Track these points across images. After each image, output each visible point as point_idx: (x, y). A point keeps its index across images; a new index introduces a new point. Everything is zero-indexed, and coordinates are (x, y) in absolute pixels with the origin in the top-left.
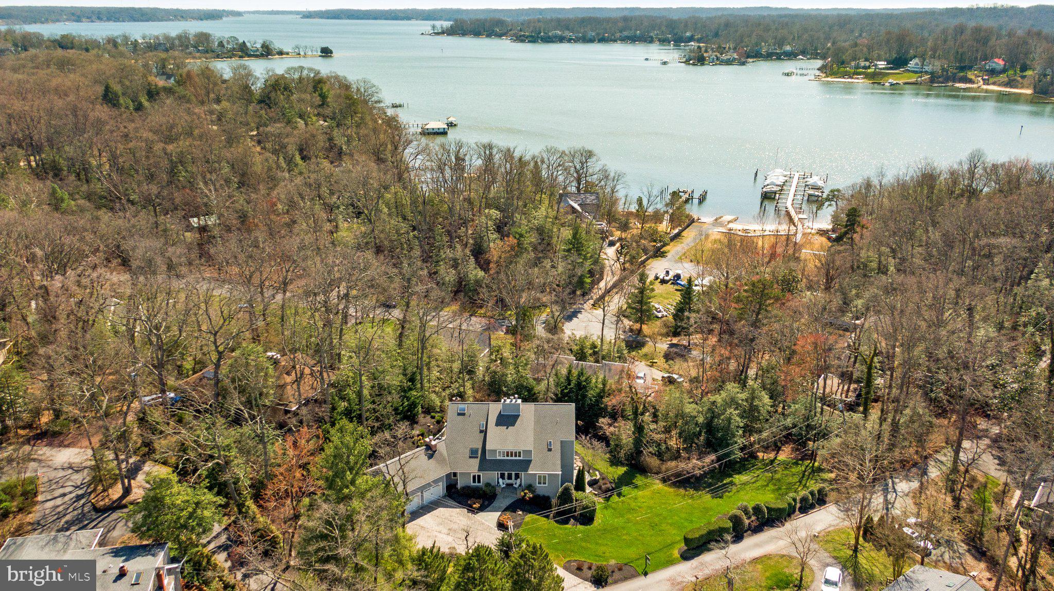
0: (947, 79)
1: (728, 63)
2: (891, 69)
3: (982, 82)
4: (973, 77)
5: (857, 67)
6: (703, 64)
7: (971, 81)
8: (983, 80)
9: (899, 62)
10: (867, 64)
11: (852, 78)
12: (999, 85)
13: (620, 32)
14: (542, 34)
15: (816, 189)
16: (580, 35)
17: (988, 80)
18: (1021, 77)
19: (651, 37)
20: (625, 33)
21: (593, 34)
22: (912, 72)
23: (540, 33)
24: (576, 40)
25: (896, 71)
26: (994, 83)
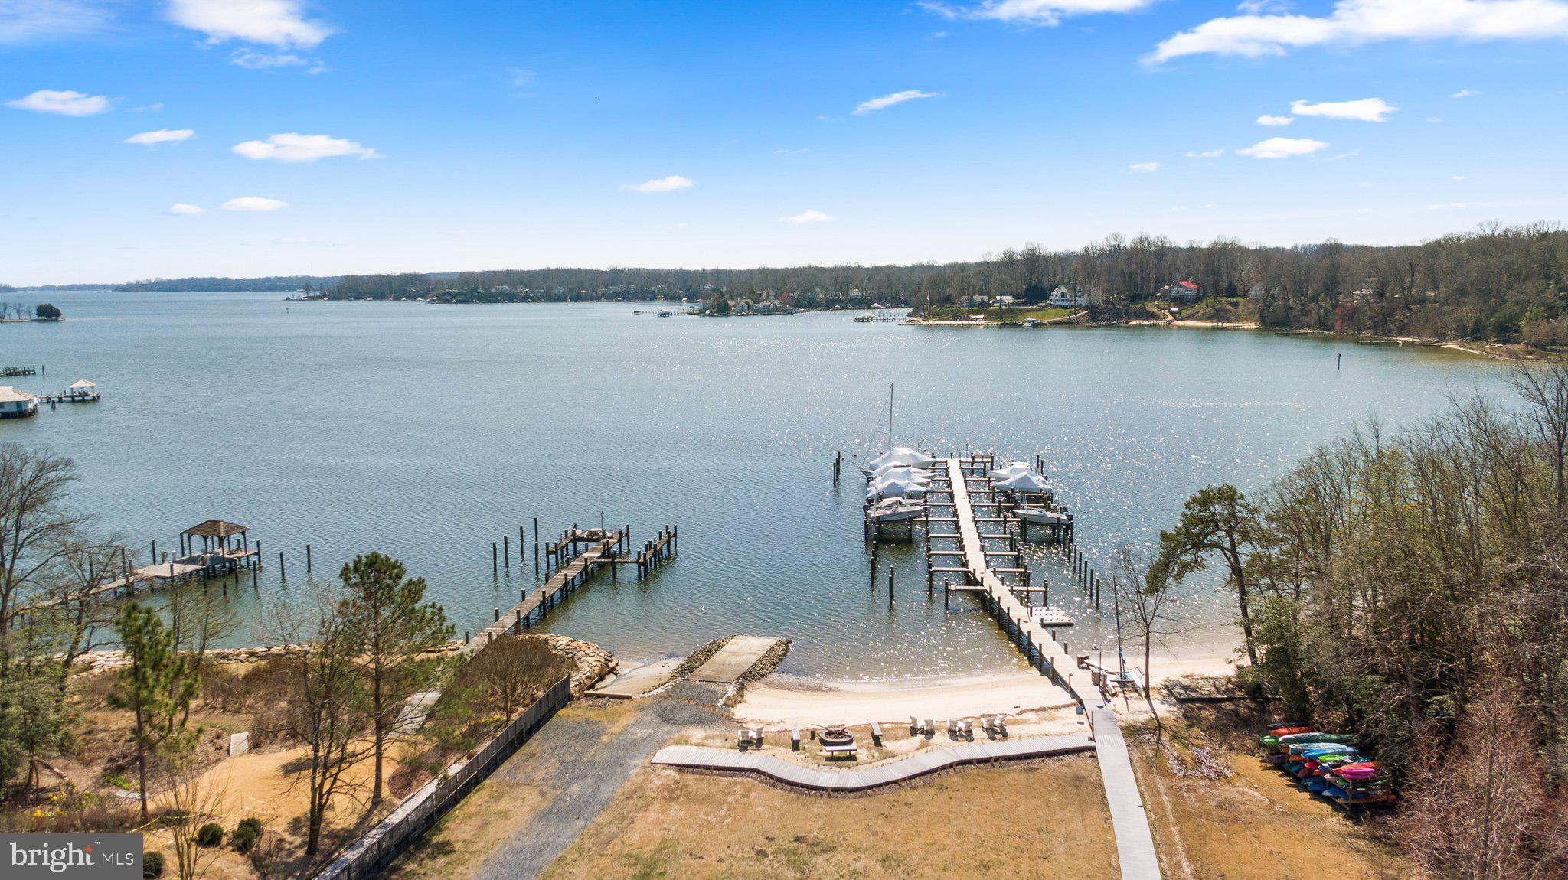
0: (1117, 315)
1: (767, 312)
2: (1024, 304)
3: (1170, 317)
4: (1155, 310)
5: (971, 304)
6: (727, 315)
7: (1153, 316)
8: (1172, 313)
9: (1033, 296)
10: (986, 299)
11: (969, 319)
12: (1199, 319)
13: (606, 286)
14: (480, 291)
15: (1037, 499)
16: (542, 291)
17: (1179, 312)
18: (1230, 304)
19: (653, 293)
20: (613, 289)
21: (562, 290)
22: (1061, 307)
23: (476, 289)
24: (536, 299)
25: (1034, 307)
26: (1190, 317)
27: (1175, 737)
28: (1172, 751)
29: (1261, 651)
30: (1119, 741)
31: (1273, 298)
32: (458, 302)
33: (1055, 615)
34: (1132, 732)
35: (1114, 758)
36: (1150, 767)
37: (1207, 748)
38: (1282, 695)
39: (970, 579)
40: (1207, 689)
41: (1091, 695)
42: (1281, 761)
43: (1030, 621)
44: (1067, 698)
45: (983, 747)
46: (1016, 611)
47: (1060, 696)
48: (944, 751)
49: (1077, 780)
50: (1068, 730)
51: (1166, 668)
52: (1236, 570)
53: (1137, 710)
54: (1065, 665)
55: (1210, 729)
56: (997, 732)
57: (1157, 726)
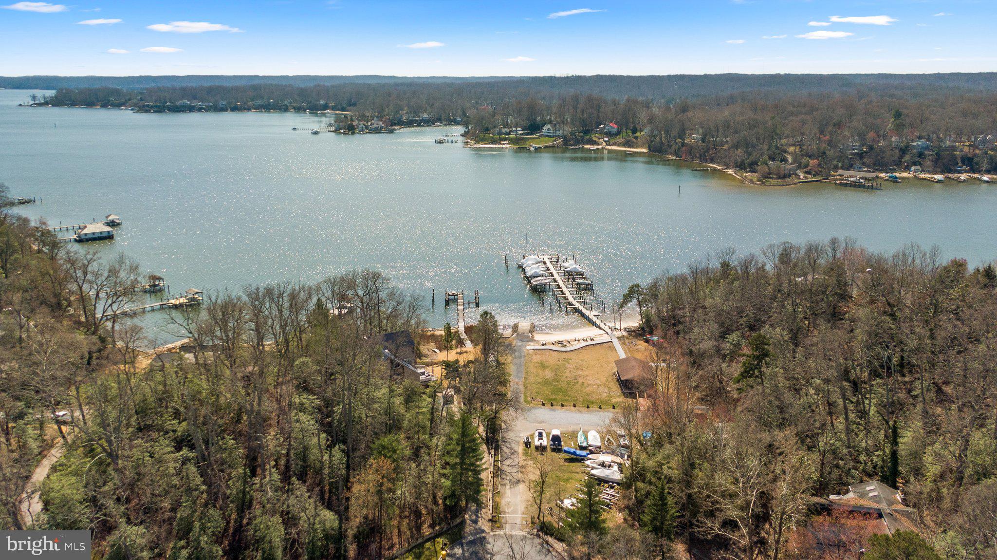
0: (577, 142)
1: (377, 131)
2: (528, 134)
3: (604, 144)
4: (597, 139)
5: (500, 133)
6: (353, 133)
7: (596, 143)
8: (605, 141)
9: (534, 128)
10: (508, 130)
11: (500, 144)
12: (619, 146)
13: (253, 100)
14: (168, 104)
15: (579, 275)
16: (211, 104)
17: (608, 141)
18: (634, 137)
19: (286, 106)
20: (259, 102)
21: (225, 103)
22: (548, 136)
23: (166, 103)
24: (208, 109)
25: (534, 136)
26: (614, 144)
27: (627, 338)
28: (627, 341)
29: (644, 320)
30: (617, 340)
31: (655, 136)
32: (155, 112)
33: (596, 313)
34: (619, 338)
35: (617, 344)
36: (623, 344)
37: (635, 341)
38: (648, 329)
39: (570, 304)
40: (633, 329)
41: (609, 331)
42: (647, 341)
43: (591, 314)
44: (604, 332)
45: (590, 342)
46: (587, 313)
47: (602, 332)
48: (584, 344)
49: (610, 347)
50: (606, 338)
51: (624, 325)
52: (639, 301)
53: (619, 334)
54: (602, 325)
55: (634, 337)
56: (592, 340)
57: (623, 337)
